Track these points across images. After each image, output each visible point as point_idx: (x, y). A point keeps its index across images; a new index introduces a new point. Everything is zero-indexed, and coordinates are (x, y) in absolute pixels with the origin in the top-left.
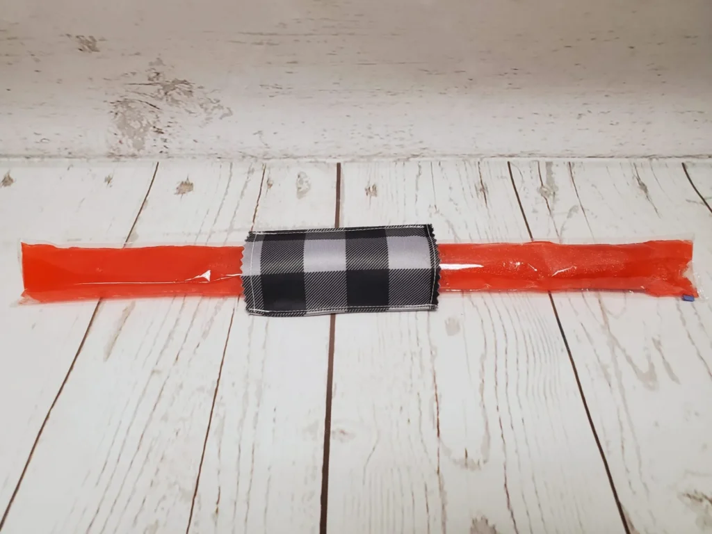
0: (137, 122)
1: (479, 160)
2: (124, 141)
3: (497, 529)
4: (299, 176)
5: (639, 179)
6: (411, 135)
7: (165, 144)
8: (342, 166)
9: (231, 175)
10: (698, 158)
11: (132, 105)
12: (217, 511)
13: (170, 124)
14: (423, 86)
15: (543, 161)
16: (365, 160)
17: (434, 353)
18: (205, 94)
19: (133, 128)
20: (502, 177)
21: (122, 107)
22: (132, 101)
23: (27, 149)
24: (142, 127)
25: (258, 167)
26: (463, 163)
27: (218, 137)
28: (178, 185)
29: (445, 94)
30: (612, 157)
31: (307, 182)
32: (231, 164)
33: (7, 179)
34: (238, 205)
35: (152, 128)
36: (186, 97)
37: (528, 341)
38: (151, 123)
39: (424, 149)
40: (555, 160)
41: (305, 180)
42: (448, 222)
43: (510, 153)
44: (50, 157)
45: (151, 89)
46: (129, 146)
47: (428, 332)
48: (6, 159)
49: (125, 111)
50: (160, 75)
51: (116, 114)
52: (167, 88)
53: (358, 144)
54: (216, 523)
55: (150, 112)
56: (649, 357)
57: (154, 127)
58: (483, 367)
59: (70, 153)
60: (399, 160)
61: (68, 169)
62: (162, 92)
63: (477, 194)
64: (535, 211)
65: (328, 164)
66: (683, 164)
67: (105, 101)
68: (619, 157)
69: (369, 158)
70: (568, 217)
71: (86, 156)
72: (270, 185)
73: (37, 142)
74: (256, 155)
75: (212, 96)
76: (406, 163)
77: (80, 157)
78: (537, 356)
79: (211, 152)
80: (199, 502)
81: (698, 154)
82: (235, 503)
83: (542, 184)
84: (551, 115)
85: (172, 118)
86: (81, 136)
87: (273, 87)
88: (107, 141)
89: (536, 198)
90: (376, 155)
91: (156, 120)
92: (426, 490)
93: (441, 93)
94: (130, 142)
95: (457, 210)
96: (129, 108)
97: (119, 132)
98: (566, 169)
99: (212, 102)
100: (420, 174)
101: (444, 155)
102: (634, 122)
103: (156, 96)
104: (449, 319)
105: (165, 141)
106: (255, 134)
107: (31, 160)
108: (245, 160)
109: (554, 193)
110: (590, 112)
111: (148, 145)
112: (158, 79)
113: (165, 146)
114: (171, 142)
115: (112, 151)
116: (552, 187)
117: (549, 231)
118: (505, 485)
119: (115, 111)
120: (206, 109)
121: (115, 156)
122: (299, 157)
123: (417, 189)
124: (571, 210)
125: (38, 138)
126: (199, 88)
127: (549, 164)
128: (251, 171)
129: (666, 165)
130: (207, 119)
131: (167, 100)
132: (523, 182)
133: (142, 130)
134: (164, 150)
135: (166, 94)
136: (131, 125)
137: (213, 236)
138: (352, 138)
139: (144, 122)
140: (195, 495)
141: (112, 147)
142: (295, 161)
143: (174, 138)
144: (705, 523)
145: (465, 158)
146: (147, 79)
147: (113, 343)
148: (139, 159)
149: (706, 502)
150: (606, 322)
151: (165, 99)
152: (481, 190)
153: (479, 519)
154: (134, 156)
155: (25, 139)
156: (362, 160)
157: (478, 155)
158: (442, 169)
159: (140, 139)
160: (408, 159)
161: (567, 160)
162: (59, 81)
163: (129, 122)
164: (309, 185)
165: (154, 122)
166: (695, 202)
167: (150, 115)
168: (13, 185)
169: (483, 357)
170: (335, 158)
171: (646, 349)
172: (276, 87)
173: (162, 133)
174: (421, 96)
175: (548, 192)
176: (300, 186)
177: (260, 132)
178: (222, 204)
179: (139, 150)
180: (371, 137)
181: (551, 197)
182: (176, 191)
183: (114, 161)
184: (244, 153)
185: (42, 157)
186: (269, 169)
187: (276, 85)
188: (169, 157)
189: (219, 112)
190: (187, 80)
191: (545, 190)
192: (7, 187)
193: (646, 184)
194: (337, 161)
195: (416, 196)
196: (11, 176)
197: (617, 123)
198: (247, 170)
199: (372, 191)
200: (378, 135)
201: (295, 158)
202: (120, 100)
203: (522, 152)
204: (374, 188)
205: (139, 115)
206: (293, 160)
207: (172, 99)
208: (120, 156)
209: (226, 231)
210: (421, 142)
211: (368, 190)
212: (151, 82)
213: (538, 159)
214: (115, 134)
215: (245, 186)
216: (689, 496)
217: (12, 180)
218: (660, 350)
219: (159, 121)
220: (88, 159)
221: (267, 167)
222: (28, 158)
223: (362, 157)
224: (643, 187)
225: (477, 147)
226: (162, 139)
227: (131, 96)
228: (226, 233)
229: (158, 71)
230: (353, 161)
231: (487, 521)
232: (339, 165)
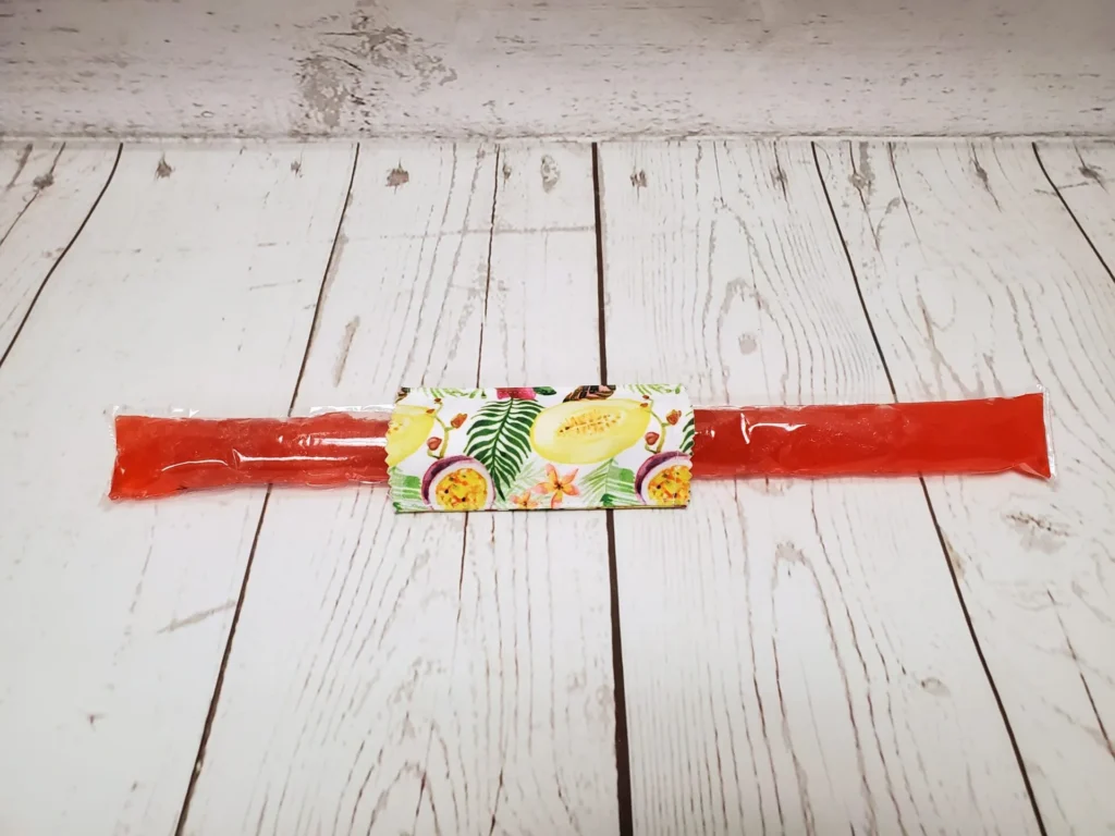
0: (330, 89)
1: (775, 139)
2: (312, 114)
3: (804, 553)
4: (543, 162)
5: (977, 164)
6: (689, 106)
7: (366, 119)
8: (599, 146)
9: (455, 162)
10: (1052, 136)
11: (327, 65)
12: (493, 539)
13: (374, 92)
14: (705, 39)
15: (856, 140)
16: (629, 138)
17: (726, 374)
18: (423, 49)
19: (325, 97)
20: (804, 162)
21: (313, 67)
22: (326, 59)
23: (184, 126)
24: (336, 95)
25: (489, 149)
26: (754, 143)
27: (437, 109)
28: (388, 174)
29: (732, 50)
30: (944, 135)
31: (554, 169)
32: (455, 147)
33: (163, 167)
34: (470, 200)
35: (349, 97)
36: (397, 53)
37: (838, 360)
38: (349, 90)
39: (705, 124)
40: (872, 140)
41: (551, 166)
42: (738, 218)
43: (814, 131)
44: (215, 136)
45: (354, 42)
46: (318, 121)
47: (719, 350)
48: (156, 140)
49: (316, 74)
50: (369, 20)
51: (304, 77)
52: (375, 40)
53: (619, 117)
54: (493, 552)
55: (349, 74)
56: (978, 375)
57: (353, 96)
58: (784, 388)
59: (241, 131)
60: (672, 138)
61: (241, 152)
62: (367, 46)
63: (774, 184)
64: (845, 205)
65: (581, 144)
66: (1034, 145)
67: (291, 59)
68: (953, 136)
69: (634, 135)
70: (887, 212)
71: (263, 135)
72: (507, 175)
73: (197, 117)
74: (486, 133)
75: (432, 53)
76: (682, 143)
77: (254, 137)
78: (848, 372)
79: (427, 129)
80: (471, 531)
81: (1052, 130)
82: (513, 532)
83: (855, 171)
84: (867, 80)
85: (377, 83)
86: (254, 108)
87: (513, 41)
88: (289, 115)
89: (847, 189)
90: (641, 132)
91: (355, 86)
92: (723, 515)
93: (726, 50)
94: (320, 116)
95: (748, 203)
96: (321, 68)
97: (306, 103)
98: (884, 152)
99: (431, 61)
100: (700, 157)
101: (731, 133)
102: (974, 89)
103: (359, 51)
104: (744, 336)
105: (367, 114)
106: (485, 105)
107: (190, 140)
108: (473, 140)
109: (870, 183)
110: (916, 75)
111: (343, 120)
112: (364, 27)
113: (366, 122)
114: (374, 116)
115: (296, 128)
116: (867, 175)
117: (863, 229)
118: (813, 511)
119: (301, 73)
120: (423, 71)
121: (300, 135)
122: (542, 135)
123: (697, 176)
124: (890, 204)
125: (199, 111)
126: (417, 40)
127: (863, 145)
128: (481, 155)
129: (1013, 146)
130: (422, 85)
131: (373, 58)
132: (830, 167)
133: (336, 100)
134: (366, 126)
135: (372, 49)
136: (323, 92)
137: (443, 238)
138: (611, 110)
139: (340, 89)
140: (466, 524)
141: (296, 123)
142: (539, 140)
143: (378, 110)
144: (1030, 544)
145: (758, 137)
146: (350, 25)
147: (343, 367)
148: (332, 140)
149: (1032, 524)
150: (931, 336)
151: (369, 57)
152: (778, 178)
153: (784, 544)
154: (325, 134)
155: (182, 111)
156: (624, 138)
157: (775, 132)
158: (728, 152)
159: (333, 112)
160: (684, 138)
161: (886, 140)
162: (236, 29)
163: (319, 89)
164: (558, 173)
165: (353, 89)
166: (1045, 192)
167: (349, 78)
168: (173, 175)
169: (785, 377)
170: (589, 136)
171: (975, 365)
172: (518, 40)
173: (363, 104)
174: (702, 54)
175: (862, 181)
176: (546, 174)
177: (491, 102)
178: (449, 198)
179: (332, 127)
180: (636, 109)
181: (866, 187)
182: (387, 182)
183: (300, 142)
184: (471, 131)
185: (205, 136)
186: (504, 151)
187: (517, 37)
188: (372, 136)
189: (438, 75)
190: (402, 27)
191: (858, 178)
192: (165, 178)
193: (986, 170)
194: (591, 140)
195: (697, 186)
196: (168, 162)
197: (952, 90)
198: (476, 153)
199: (639, 179)
200: (644, 106)
201: (537, 137)
202: (311, 56)
203: (829, 129)
204: (642, 175)
205: (333, 78)
206: (533, 140)
207: (380, 56)
208: (308, 134)
209: (459, 232)
210: (701, 116)
211: (634, 179)
212: (355, 31)
213: (850, 138)
214: (301, 105)
215: (476, 176)
216: (1013, 517)
217: (170, 169)
218: (991, 368)
219: (359, 87)
220: (265, 140)
221: (502, 147)
222: (185, 137)
223: (624, 135)
224: (982, 173)
225: (771, 122)
226: (362, 112)
227: (327, 52)
228: (460, 236)
229: (366, 15)
230: (612, 140)
231: (793, 546)
232: (594, 146)
